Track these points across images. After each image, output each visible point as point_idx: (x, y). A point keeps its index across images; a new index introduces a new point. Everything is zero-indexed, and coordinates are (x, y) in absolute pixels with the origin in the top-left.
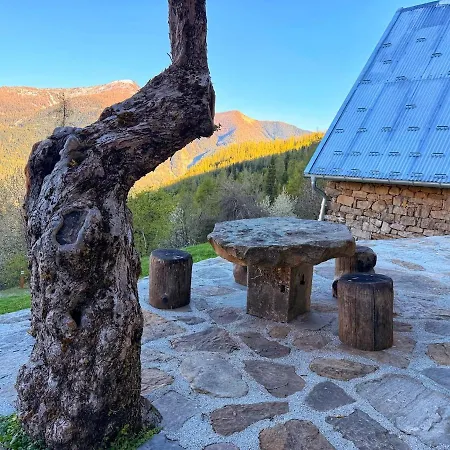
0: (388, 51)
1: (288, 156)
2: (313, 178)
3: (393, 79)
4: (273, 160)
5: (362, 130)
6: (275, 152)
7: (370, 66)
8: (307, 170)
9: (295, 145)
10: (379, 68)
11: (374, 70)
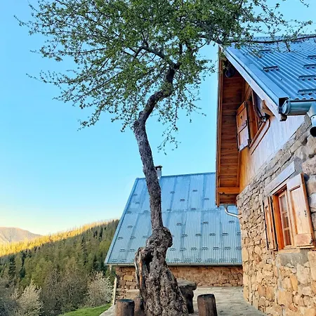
0: (136, 198)
1: (24, 255)
2: (111, 266)
3: (142, 212)
4: (12, 259)
5: (132, 238)
6: (11, 252)
7: (129, 204)
8: (106, 262)
9: (29, 245)
10: (133, 206)
11: (131, 206)
